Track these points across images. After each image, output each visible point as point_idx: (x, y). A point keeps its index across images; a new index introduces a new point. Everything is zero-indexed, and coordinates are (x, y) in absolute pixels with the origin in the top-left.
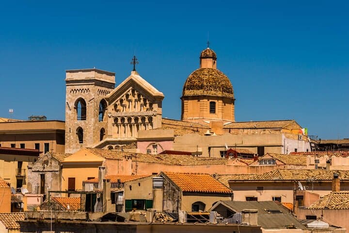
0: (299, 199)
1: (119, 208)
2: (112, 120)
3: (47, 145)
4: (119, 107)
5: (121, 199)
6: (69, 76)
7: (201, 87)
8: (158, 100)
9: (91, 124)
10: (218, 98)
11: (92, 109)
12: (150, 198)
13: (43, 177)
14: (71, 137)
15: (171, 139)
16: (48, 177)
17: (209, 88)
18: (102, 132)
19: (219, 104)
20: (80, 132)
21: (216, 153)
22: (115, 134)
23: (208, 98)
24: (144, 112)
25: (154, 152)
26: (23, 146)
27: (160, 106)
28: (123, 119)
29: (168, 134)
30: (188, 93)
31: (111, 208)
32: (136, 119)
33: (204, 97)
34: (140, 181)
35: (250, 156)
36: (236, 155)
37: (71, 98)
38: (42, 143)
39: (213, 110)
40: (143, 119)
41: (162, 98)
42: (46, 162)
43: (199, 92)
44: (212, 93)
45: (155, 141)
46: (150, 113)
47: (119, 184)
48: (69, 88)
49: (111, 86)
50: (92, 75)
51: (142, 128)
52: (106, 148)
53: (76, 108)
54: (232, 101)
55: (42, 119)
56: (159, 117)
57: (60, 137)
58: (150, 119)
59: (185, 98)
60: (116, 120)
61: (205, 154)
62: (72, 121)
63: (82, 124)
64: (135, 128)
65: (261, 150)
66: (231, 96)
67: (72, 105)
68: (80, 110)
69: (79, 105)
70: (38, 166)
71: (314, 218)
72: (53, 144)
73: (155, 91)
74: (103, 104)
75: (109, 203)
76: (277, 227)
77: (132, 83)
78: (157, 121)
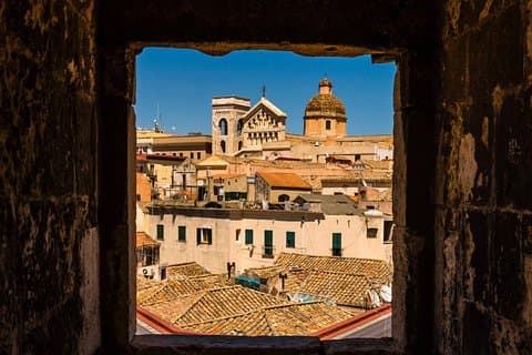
0: (363, 193)
1: (220, 198)
2: (247, 135)
3: (199, 154)
4: (253, 125)
5: (222, 192)
6: (214, 102)
7: (319, 109)
8: (282, 119)
9: (231, 139)
10: (333, 118)
11: (231, 126)
12: (245, 191)
13: (184, 176)
14: (216, 148)
15: (289, 149)
16: (188, 175)
17: (325, 110)
18: (240, 144)
19: (333, 122)
20: (223, 144)
21: (322, 160)
22: (250, 145)
23: (325, 117)
24: (271, 129)
25: (273, 158)
26: (181, 154)
27: (284, 124)
28: (255, 134)
29: (286, 145)
30: (308, 114)
31: (214, 198)
32: (266, 134)
33: (321, 117)
34: (237, 178)
35: (348, 162)
36: (334, 161)
37: (216, 119)
38: (195, 153)
39: (328, 127)
40: (271, 134)
41: (285, 118)
42: (187, 166)
43: (317, 113)
44: (328, 114)
45: (275, 150)
46: (276, 129)
47: (221, 180)
48: (214, 111)
49: (247, 109)
50: (232, 101)
51: (270, 140)
52: (243, 156)
53: (220, 126)
54: (344, 120)
55: (199, 135)
56: (283, 133)
57: (208, 148)
58: (276, 134)
59: (306, 118)
60: (250, 135)
61: (314, 161)
62: (217, 136)
63: (224, 138)
64: (264, 141)
65: (358, 157)
66: (343, 116)
67: (217, 124)
68: (223, 128)
69: (223, 123)
70: (181, 168)
71: (372, 208)
72: (203, 153)
73: (279, 113)
74: (241, 123)
75: (212, 195)
76: (338, 214)
77: (262, 106)
78: (281, 136)
